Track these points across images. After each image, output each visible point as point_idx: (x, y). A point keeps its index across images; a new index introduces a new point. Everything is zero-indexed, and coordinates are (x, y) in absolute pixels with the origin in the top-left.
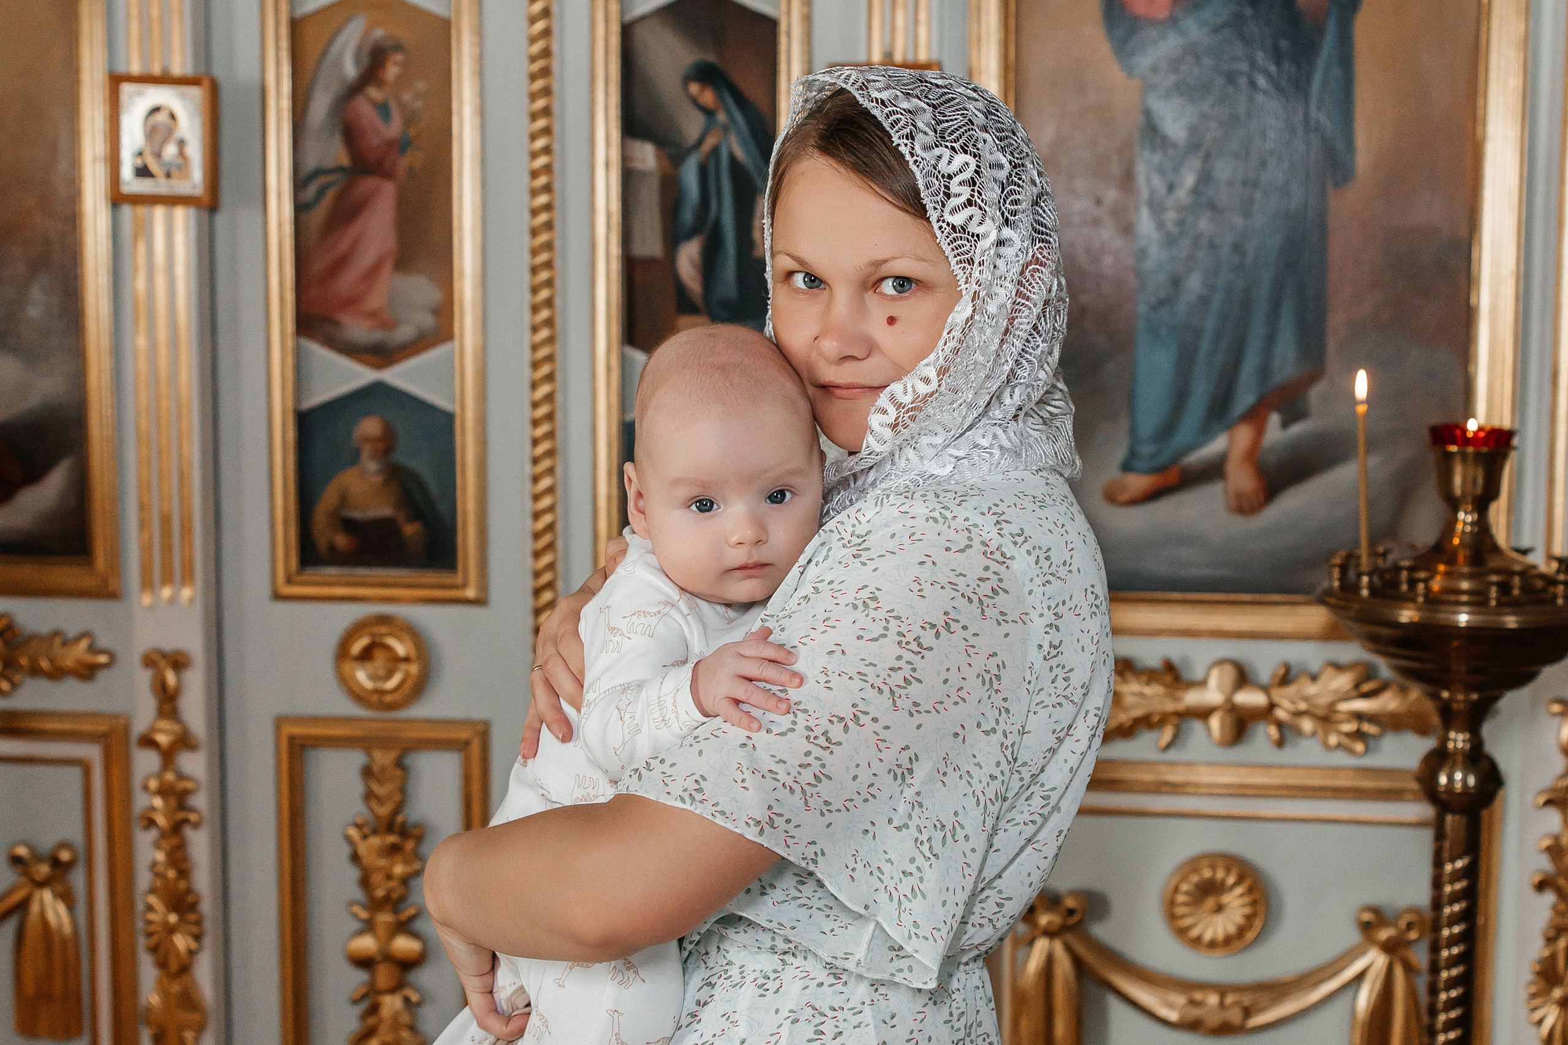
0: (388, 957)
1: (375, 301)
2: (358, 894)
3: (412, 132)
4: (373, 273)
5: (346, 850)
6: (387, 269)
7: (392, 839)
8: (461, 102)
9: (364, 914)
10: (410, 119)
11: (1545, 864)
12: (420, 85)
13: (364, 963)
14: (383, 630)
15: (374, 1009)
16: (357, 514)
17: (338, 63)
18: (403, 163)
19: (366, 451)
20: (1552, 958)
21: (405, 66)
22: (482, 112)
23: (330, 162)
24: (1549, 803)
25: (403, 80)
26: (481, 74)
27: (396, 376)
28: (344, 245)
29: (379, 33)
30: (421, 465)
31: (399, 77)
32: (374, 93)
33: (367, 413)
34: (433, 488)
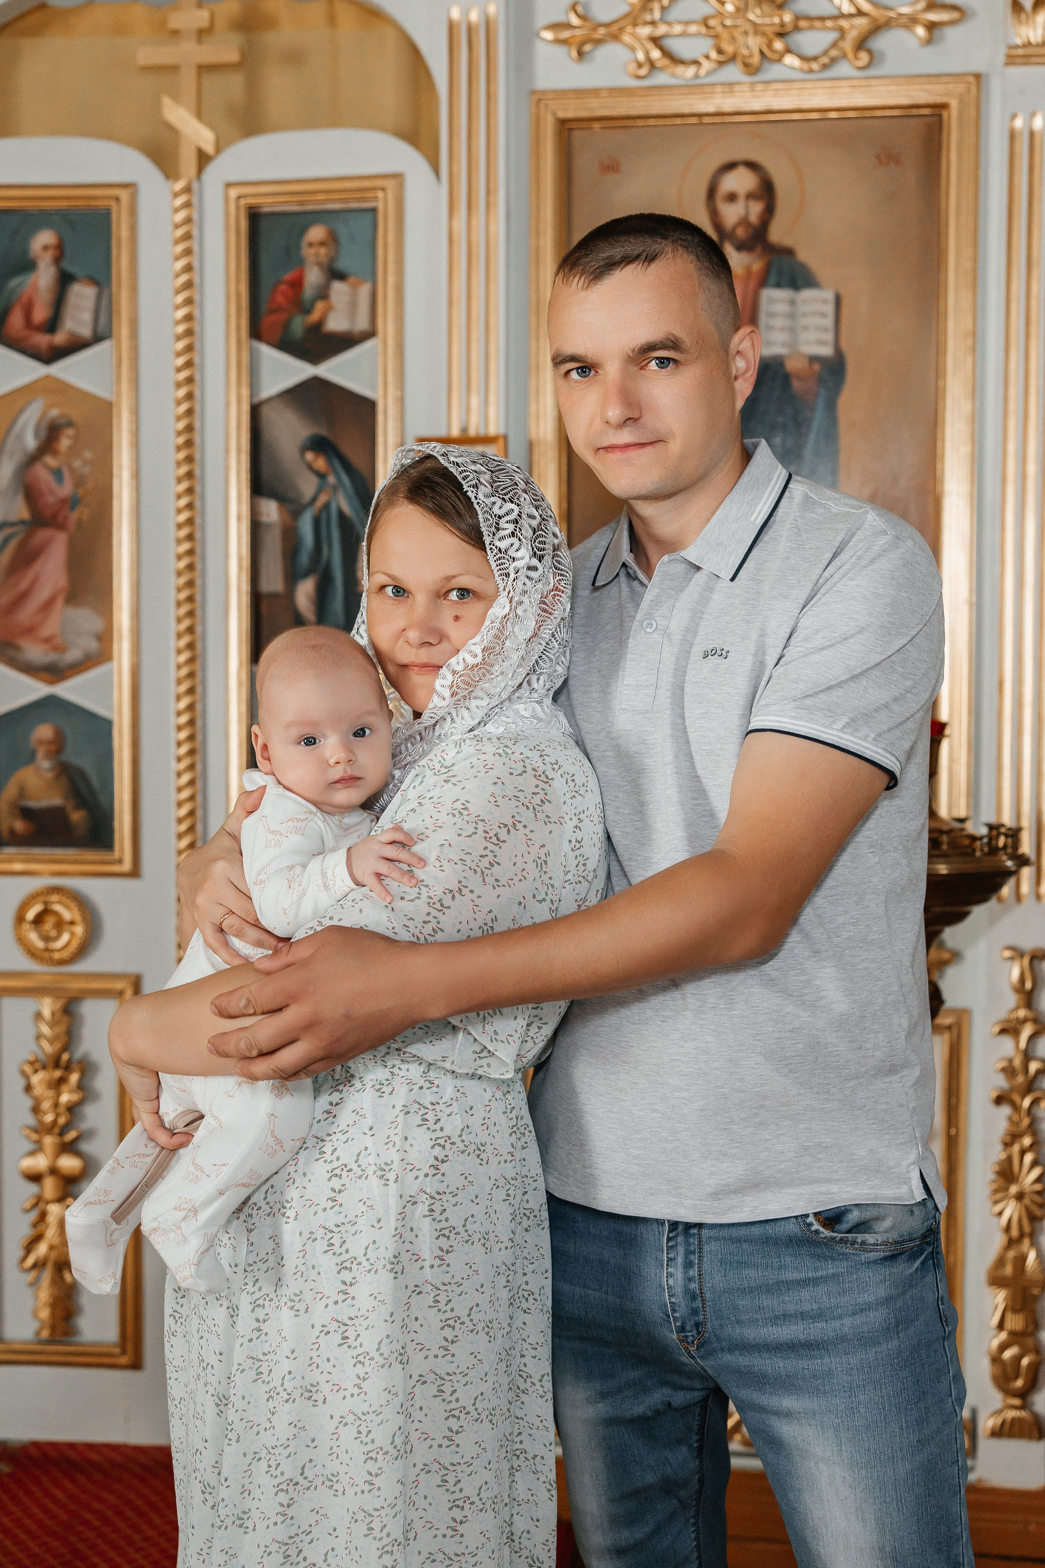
0: (54, 1171)
1: (50, 628)
2: (31, 1120)
3: (81, 492)
4: (48, 605)
5: (21, 1083)
6: (60, 602)
7: (58, 1074)
8: (120, 468)
9: (35, 1137)
10: (79, 481)
11: (1001, 1082)
12: (88, 455)
13: (35, 1178)
14: (54, 898)
15: (43, 1215)
16: (32, 804)
17: (21, 437)
18: (73, 517)
19: (41, 754)
20: (1009, 1159)
21: (75, 439)
22: (137, 475)
23: (13, 517)
24: (1003, 1031)
25: (73, 451)
26: (136, 445)
27: (66, 690)
28: (24, 585)
29: (54, 412)
30: (85, 762)
31: (70, 448)
32: (50, 460)
33: (42, 721)
34: (95, 781)
